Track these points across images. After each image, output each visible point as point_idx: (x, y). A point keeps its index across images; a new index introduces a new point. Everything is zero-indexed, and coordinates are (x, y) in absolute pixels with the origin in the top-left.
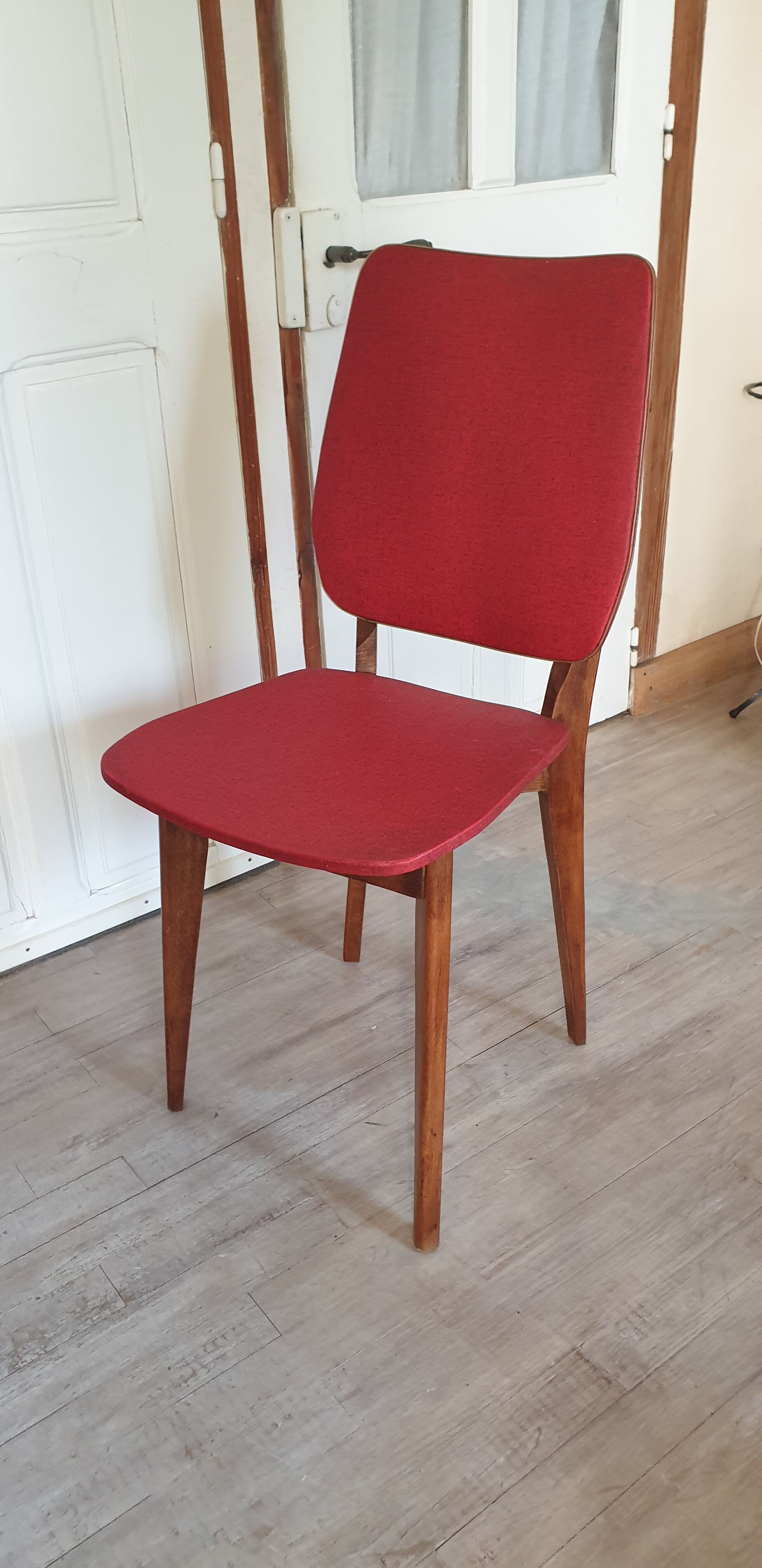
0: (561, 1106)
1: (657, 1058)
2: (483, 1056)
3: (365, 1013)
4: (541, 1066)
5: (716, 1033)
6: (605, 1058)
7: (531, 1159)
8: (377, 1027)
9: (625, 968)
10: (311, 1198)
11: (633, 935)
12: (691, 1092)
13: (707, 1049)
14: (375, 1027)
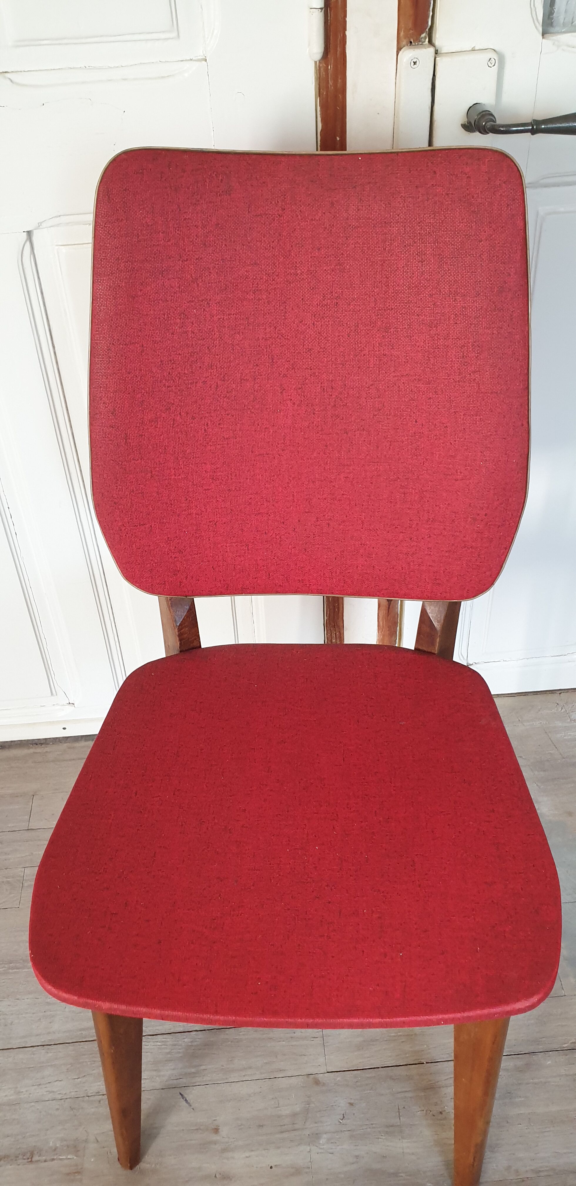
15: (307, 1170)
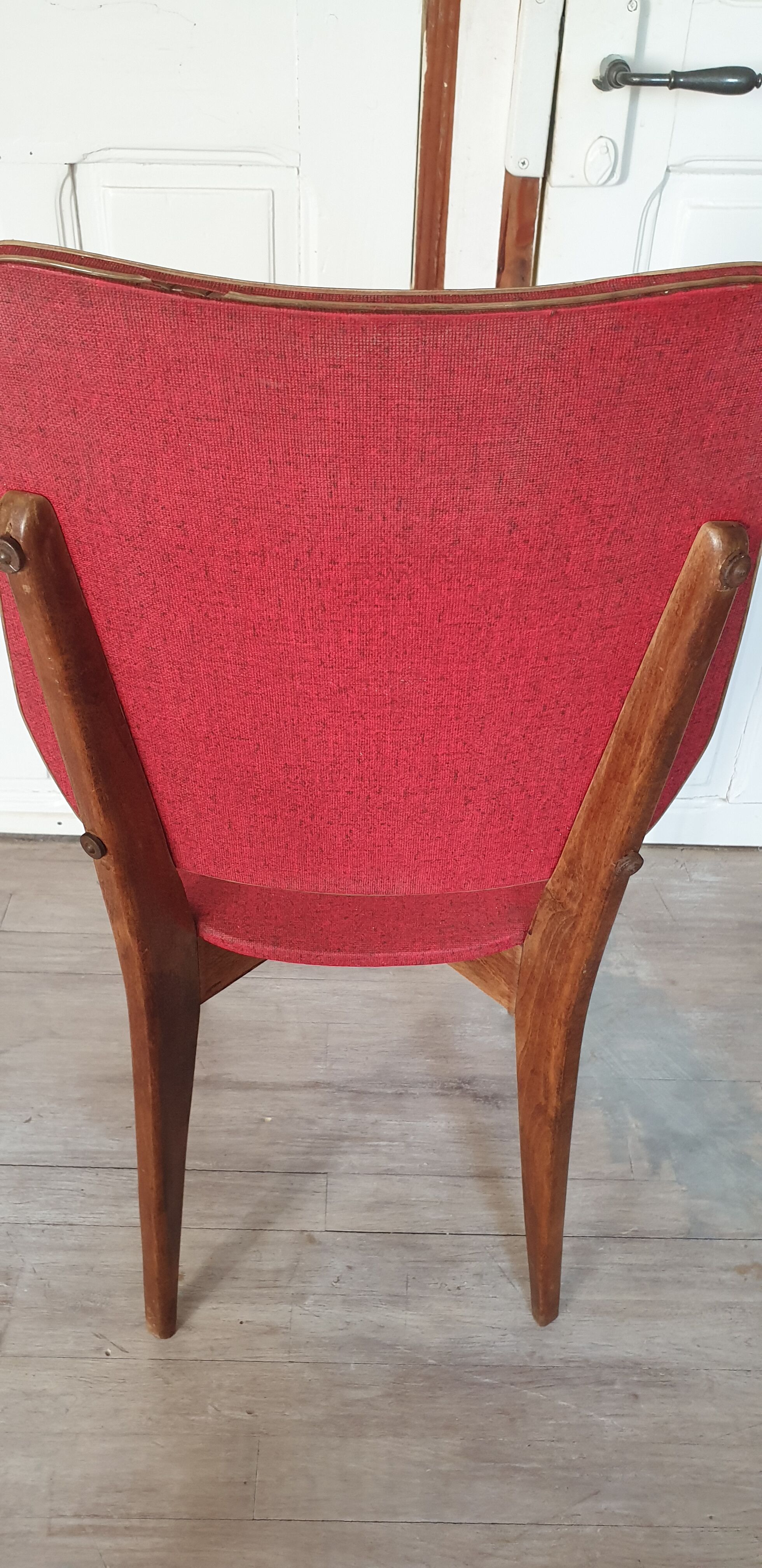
0: (353, 1369)
1: (531, 1386)
2: (339, 1238)
3: (278, 1094)
4: (388, 1298)
5: (642, 1406)
6: (474, 1340)
7: (249, 1413)
8: (271, 1121)
9: (625, 1231)
10: (5, 1285)
11: (684, 1188)
12: (521, 1469)
13: (608, 1421)
14: (269, 1119)
15: (285, 1330)
